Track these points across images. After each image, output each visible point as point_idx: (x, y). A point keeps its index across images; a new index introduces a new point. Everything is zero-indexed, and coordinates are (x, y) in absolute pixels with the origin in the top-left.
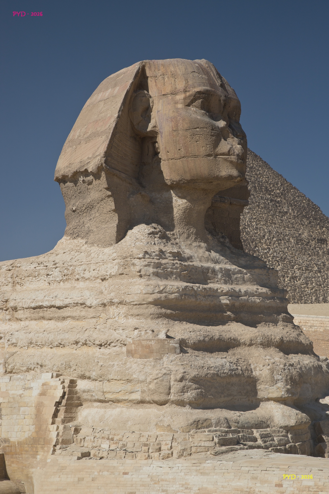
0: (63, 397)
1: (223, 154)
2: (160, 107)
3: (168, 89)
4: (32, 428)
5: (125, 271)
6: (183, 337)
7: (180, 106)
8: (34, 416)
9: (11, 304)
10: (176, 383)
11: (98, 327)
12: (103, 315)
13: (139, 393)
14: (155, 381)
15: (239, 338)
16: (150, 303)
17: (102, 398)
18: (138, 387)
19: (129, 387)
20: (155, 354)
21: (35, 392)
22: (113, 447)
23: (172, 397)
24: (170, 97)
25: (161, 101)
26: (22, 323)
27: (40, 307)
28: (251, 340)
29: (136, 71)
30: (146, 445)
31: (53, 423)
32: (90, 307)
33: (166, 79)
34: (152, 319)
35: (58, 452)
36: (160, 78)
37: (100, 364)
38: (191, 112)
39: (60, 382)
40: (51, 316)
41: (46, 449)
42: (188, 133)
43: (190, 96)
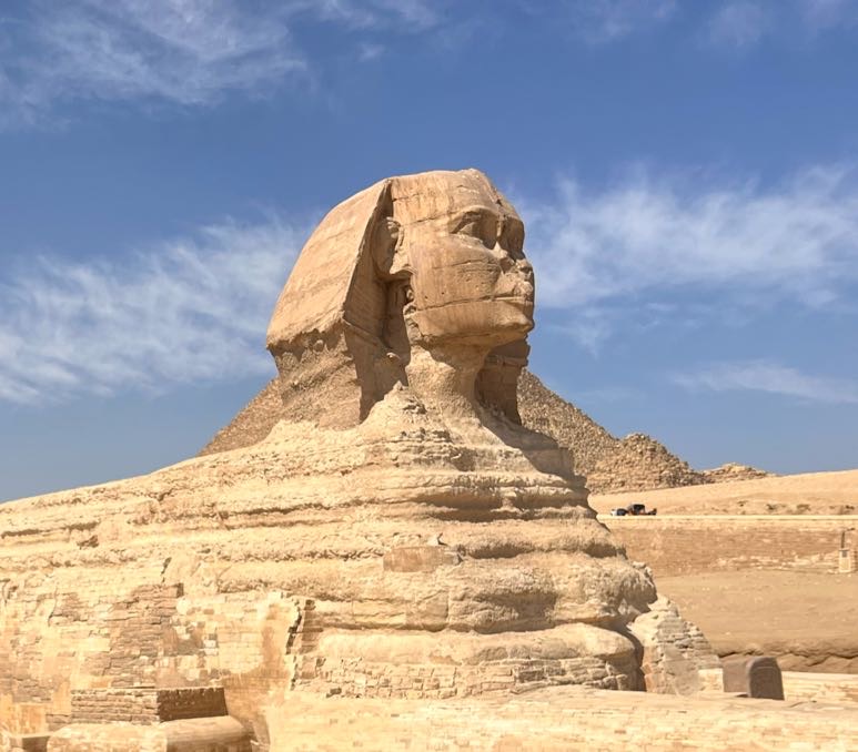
0: (298, 622)
2: (414, 239)
3: (425, 213)
4: (260, 659)
5: (375, 460)
6: (461, 543)
7: (442, 234)
8: (261, 645)
9: (220, 508)
10: (456, 602)
11: (340, 534)
12: (346, 518)
13: (404, 616)
14: (427, 601)
15: (533, 542)
16: (413, 500)
17: (351, 623)
18: (403, 608)
19: (389, 608)
20: (424, 566)
21: (261, 615)
22: (372, 683)
23: (450, 621)
24: (428, 223)
25: (415, 230)
26: (235, 531)
27: (259, 511)
28: (551, 545)
29: (380, 192)
30: (418, 681)
31: (288, 653)
32: (328, 509)
33: (422, 199)
34: (416, 520)
35: (298, 687)
36: (413, 199)
37: (348, 580)
38: (458, 241)
39: (293, 604)
40: (274, 521)
41: (280, 683)
42: (456, 270)
43: (456, 220)
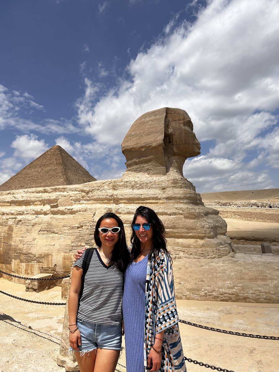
1: (196, 144)
2: (174, 125)
3: (177, 119)
5: (175, 185)
7: (182, 125)
9: (115, 197)
10: (208, 229)
13: (193, 233)
20: (197, 218)
23: (207, 235)
24: (178, 121)
25: (174, 123)
33: (176, 115)
36: (173, 114)
37: (173, 221)
38: (186, 127)
42: (186, 135)
43: (186, 122)
